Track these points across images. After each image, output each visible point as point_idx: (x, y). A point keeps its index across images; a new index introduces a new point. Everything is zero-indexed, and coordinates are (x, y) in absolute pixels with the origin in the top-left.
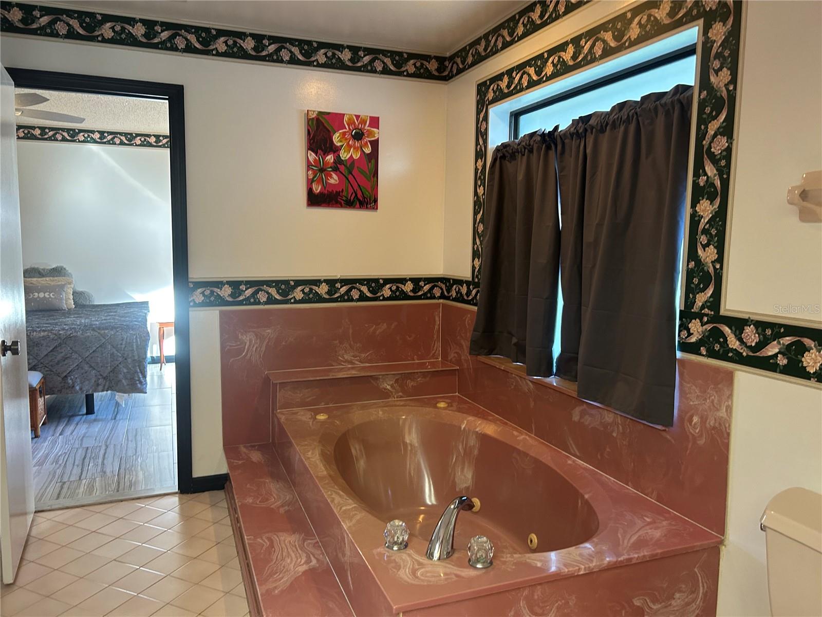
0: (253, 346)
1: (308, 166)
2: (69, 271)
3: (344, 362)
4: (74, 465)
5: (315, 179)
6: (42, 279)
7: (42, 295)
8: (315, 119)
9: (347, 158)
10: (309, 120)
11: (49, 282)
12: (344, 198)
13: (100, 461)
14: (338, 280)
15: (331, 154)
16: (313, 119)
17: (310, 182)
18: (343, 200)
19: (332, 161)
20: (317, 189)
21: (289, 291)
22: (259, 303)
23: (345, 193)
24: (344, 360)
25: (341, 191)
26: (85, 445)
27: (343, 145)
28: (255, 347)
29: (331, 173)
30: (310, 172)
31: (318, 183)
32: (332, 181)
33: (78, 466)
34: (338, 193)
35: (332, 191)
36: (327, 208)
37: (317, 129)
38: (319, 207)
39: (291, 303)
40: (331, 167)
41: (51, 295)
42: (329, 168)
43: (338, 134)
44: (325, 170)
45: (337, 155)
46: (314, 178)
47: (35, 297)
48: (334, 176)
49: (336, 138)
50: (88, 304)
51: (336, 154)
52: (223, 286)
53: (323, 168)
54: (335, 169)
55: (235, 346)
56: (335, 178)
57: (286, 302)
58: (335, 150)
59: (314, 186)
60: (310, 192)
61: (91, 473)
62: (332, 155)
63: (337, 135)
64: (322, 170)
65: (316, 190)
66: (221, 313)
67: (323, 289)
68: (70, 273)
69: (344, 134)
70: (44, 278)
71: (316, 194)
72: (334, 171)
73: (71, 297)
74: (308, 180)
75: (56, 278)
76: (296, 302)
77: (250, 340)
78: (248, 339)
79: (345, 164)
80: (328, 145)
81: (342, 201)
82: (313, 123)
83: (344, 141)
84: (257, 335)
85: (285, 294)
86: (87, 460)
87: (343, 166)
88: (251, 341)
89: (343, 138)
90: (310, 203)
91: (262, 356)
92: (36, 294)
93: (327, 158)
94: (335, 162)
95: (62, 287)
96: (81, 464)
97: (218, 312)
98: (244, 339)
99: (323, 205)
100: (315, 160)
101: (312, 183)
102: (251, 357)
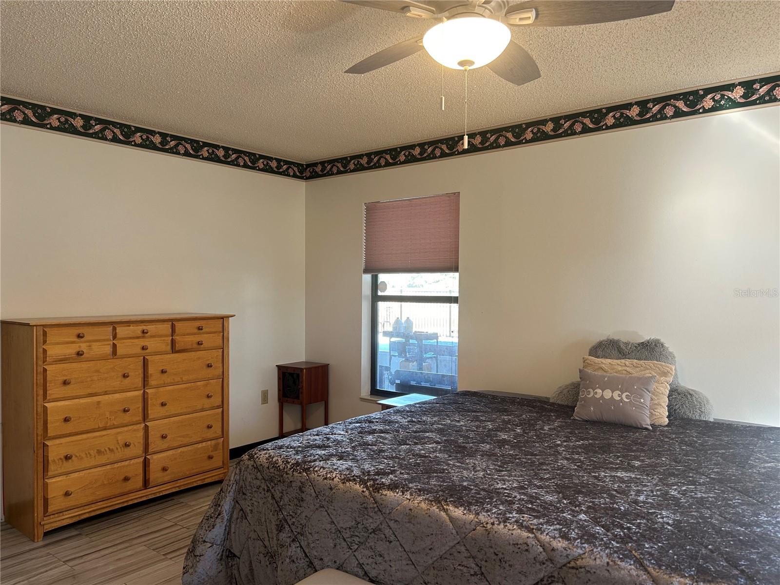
2: (671, 350)
6: (618, 361)
7: (608, 394)
11: (628, 369)
41: (624, 396)
47: (598, 396)
50: (697, 418)
68: (671, 353)
70: (623, 361)
73: (665, 402)
75: (642, 362)
92: (599, 391)
95: (645, 382)
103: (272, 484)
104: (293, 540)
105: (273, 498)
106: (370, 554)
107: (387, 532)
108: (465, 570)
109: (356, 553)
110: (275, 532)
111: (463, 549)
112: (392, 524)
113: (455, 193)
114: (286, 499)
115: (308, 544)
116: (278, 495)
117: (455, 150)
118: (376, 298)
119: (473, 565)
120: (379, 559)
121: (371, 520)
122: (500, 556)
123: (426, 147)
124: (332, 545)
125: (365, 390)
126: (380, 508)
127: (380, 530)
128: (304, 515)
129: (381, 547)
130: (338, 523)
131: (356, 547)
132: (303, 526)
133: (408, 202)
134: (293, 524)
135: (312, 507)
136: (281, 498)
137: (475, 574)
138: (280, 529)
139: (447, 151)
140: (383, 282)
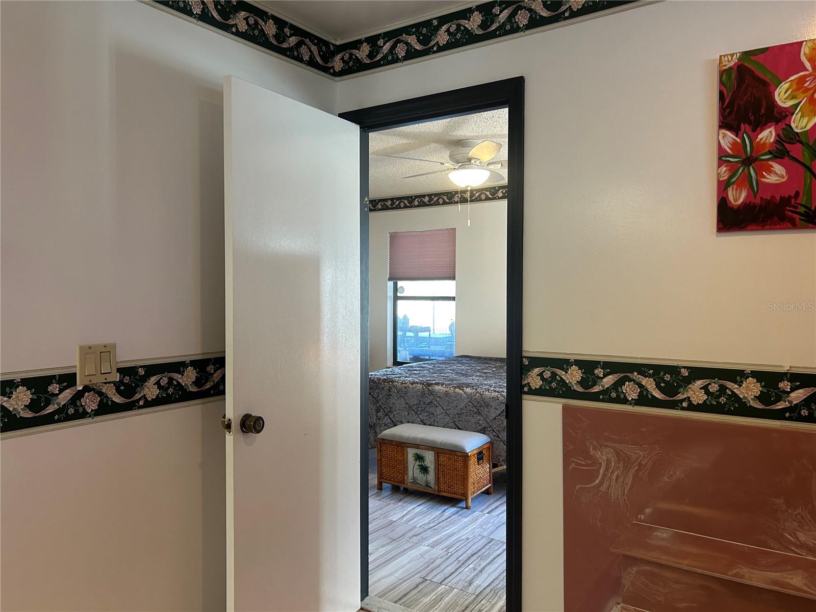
0: (612, 473)
1: (720, 159)
3: (797, 546)
4: (457, 559)
5: (734, 179)
8: (735, 69)
9: (809, 127)
10: (722, 73)
12: (802, 210)
13: (483, 565)
14: (785, 374)
15: (770, 127)
16: (731, 68)
17: (723, 187)
18: (799, 214)
19: (772, 140)
20: (738, 197)
21: (680, 386)
22: (625, 401)
23: (803, 200)
24: (798, 543)
25: (793, 194)
26: (491, 537)
27: (800, 103)
28: (616, 474)
29: (770, 163)
30: (724, 169)
31: (740, 185)
32: (771, 179)
33: (459, 561)
34: (785, 201)
35: (772, 197)
36: (762, 232)
37: (739, 86)
38: (741, 233)
39: (683, 409)
40: (770, 152)
42: (766, 154)
43: (787, 85)
44: (756, 159)
45: (784, 126)
46: (730, 178)
48: (778, 168)
49: (782, 96)
51: (782, 125)
52: (568, 367)
53: (751, 156)
54: (780, 152)
55: (583, 465)
56: (778, 172)
57: (673, 405)
58: (781, 116)
59: (731, 194)
60: (723, 205)
61: (459, 579)
62: (772, 129)
63: (785, 86)
64: (748, 161)
65: (736, 200)
66: (565, 409)
67: (750, 391)
69: (802, 80)
71: (735, 207)
72: (777, 157)
74: (720, 183)
76: (692, 407)
77: (607, 460)
78: (605, 458)
79: (804, 140)
80: (763, 111)
81: (795, 215)
82: (729, 77)
83: (801, 96)
84: (618, 455)
85: (670, 389)
86: (475, 557)
87: (799, 145)
88: (608, 462)
89: (797, 90)
90: (721, 226)
91: (626, 492)
93: (760, 137)
94: (779, 140)
96: (462, 562)
97: (560, 407)
98: (598, 456)
99: (749, 227)
100: (734, 145)
101: (726, 189)
102: (608, 489)
103: (372, 390)
104: (386, 415)
105: (373, 397)
106: (427, 414)
107: (435, 403)
108: (472, 412)
109: (419, 416)
110: (374, 413)
111: (471, 404)
112: (438, 399)
113: (452, 229)
114: (381, 396)
115: (394, 416)
116: (376, 395)
117: (452, 200)
118: (396, 298)
119: (475, 410)
120: (432, 416)
121: (427, 399)
122: (487, 403)
123: (433, 197)
124: (407, 414)
125: (390, 361)
126: (432, 393)
127: (432, 402)
128: (391, 402)
129: (432, 410)
130: (410, 403)
131: (420, 412)
132: (391, 408)
133: (421, 233)
134: (385, 407)
135: (396, 398)
136: (378, 396)
137: (476, 413)
138: (378, 411)
139: (447, 201)
140: (402, 287)
